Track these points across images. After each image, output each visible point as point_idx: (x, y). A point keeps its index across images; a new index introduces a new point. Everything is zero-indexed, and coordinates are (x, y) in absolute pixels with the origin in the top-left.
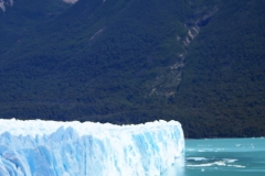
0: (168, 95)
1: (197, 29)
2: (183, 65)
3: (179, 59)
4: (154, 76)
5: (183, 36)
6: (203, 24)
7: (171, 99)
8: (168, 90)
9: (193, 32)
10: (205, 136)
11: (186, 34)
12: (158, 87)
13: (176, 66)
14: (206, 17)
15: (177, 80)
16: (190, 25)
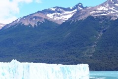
0: (90, 56)
1: (102, 34)
2: (96, 46)
3: (95, 44)
4: (86, 49)
5: (97, 36)
6: (104, 31)
7: (91, 57)
8: (90, 54)
9: (100, 34)
10: (101, 70)
11: (98, 35)
12: (87, 53)
13: (94, 46)
14: (105, 29)
15: (94, 51)
16: (99, 32)
